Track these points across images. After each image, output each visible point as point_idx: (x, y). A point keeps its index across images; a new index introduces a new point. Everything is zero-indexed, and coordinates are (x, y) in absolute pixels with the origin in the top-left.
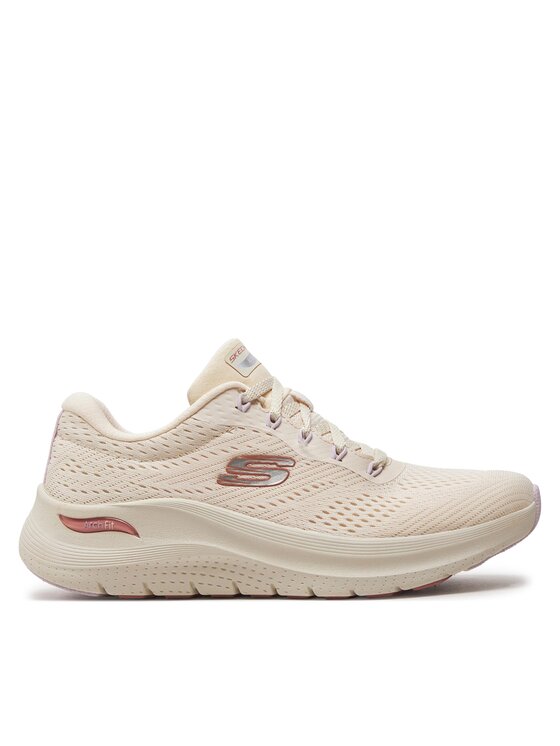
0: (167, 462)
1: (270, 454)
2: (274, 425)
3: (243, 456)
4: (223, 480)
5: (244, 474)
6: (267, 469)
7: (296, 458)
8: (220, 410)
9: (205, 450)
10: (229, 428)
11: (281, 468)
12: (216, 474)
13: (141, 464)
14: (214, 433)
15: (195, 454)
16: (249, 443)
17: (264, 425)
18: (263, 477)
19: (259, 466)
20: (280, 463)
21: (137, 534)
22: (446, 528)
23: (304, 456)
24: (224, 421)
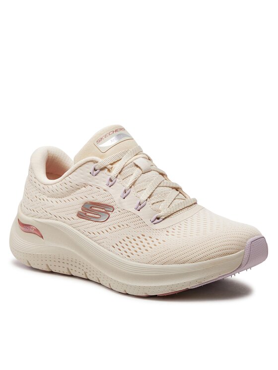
0: (58, 200)
1: (102, 203)
2: (111, 183)
3: (90, 202)
4: (80, 215)
5: (90, 213)
6: (100, 211)
7: (115, 207)
8: (82, 174)
9: (73, 196)
10: (85, 185)
11: (106, 212)
12: (76, 211)
13: (47, 198)
14: (78, 187)
15: (69, 198)
16: (93, 195)
17: (104, 185)
18: (97, 216)
19: (97, 209)
20: (107, 209)
21: (42, 237)
22: (176, 263)
23: (119, 206)
24: (83, 181)
